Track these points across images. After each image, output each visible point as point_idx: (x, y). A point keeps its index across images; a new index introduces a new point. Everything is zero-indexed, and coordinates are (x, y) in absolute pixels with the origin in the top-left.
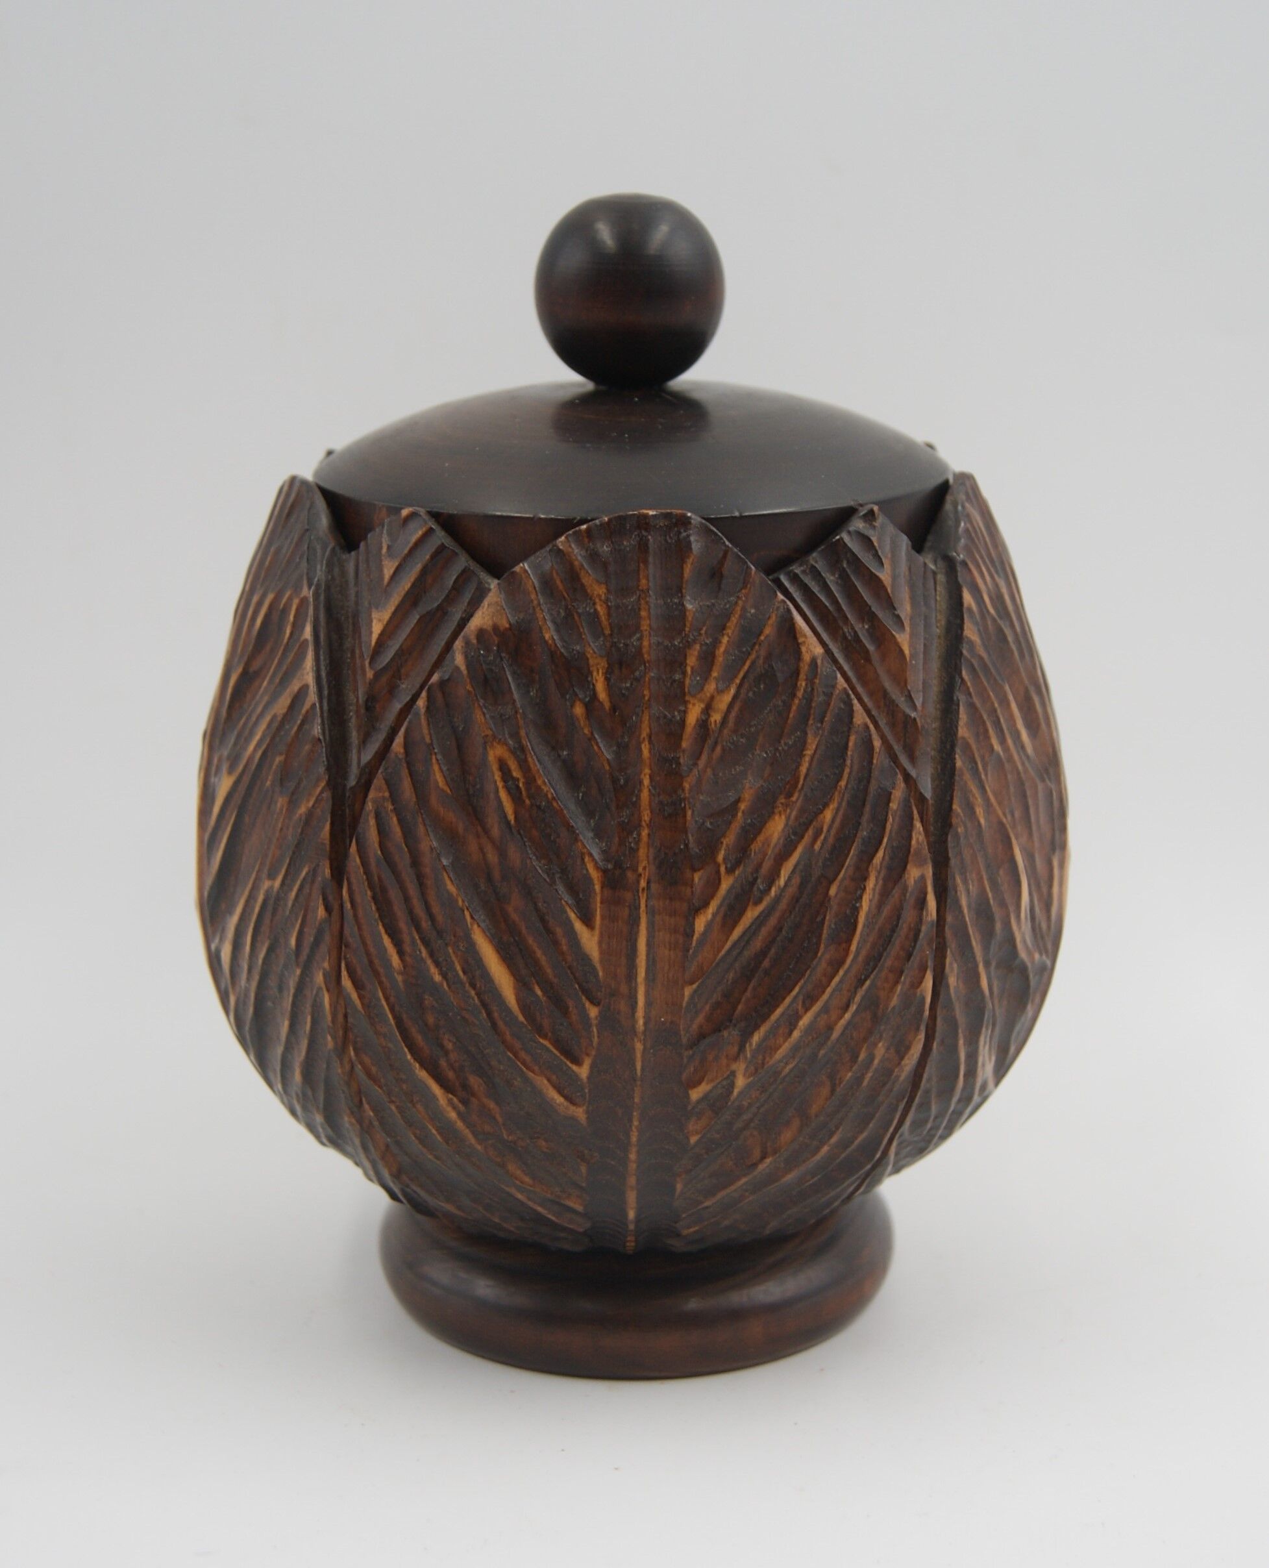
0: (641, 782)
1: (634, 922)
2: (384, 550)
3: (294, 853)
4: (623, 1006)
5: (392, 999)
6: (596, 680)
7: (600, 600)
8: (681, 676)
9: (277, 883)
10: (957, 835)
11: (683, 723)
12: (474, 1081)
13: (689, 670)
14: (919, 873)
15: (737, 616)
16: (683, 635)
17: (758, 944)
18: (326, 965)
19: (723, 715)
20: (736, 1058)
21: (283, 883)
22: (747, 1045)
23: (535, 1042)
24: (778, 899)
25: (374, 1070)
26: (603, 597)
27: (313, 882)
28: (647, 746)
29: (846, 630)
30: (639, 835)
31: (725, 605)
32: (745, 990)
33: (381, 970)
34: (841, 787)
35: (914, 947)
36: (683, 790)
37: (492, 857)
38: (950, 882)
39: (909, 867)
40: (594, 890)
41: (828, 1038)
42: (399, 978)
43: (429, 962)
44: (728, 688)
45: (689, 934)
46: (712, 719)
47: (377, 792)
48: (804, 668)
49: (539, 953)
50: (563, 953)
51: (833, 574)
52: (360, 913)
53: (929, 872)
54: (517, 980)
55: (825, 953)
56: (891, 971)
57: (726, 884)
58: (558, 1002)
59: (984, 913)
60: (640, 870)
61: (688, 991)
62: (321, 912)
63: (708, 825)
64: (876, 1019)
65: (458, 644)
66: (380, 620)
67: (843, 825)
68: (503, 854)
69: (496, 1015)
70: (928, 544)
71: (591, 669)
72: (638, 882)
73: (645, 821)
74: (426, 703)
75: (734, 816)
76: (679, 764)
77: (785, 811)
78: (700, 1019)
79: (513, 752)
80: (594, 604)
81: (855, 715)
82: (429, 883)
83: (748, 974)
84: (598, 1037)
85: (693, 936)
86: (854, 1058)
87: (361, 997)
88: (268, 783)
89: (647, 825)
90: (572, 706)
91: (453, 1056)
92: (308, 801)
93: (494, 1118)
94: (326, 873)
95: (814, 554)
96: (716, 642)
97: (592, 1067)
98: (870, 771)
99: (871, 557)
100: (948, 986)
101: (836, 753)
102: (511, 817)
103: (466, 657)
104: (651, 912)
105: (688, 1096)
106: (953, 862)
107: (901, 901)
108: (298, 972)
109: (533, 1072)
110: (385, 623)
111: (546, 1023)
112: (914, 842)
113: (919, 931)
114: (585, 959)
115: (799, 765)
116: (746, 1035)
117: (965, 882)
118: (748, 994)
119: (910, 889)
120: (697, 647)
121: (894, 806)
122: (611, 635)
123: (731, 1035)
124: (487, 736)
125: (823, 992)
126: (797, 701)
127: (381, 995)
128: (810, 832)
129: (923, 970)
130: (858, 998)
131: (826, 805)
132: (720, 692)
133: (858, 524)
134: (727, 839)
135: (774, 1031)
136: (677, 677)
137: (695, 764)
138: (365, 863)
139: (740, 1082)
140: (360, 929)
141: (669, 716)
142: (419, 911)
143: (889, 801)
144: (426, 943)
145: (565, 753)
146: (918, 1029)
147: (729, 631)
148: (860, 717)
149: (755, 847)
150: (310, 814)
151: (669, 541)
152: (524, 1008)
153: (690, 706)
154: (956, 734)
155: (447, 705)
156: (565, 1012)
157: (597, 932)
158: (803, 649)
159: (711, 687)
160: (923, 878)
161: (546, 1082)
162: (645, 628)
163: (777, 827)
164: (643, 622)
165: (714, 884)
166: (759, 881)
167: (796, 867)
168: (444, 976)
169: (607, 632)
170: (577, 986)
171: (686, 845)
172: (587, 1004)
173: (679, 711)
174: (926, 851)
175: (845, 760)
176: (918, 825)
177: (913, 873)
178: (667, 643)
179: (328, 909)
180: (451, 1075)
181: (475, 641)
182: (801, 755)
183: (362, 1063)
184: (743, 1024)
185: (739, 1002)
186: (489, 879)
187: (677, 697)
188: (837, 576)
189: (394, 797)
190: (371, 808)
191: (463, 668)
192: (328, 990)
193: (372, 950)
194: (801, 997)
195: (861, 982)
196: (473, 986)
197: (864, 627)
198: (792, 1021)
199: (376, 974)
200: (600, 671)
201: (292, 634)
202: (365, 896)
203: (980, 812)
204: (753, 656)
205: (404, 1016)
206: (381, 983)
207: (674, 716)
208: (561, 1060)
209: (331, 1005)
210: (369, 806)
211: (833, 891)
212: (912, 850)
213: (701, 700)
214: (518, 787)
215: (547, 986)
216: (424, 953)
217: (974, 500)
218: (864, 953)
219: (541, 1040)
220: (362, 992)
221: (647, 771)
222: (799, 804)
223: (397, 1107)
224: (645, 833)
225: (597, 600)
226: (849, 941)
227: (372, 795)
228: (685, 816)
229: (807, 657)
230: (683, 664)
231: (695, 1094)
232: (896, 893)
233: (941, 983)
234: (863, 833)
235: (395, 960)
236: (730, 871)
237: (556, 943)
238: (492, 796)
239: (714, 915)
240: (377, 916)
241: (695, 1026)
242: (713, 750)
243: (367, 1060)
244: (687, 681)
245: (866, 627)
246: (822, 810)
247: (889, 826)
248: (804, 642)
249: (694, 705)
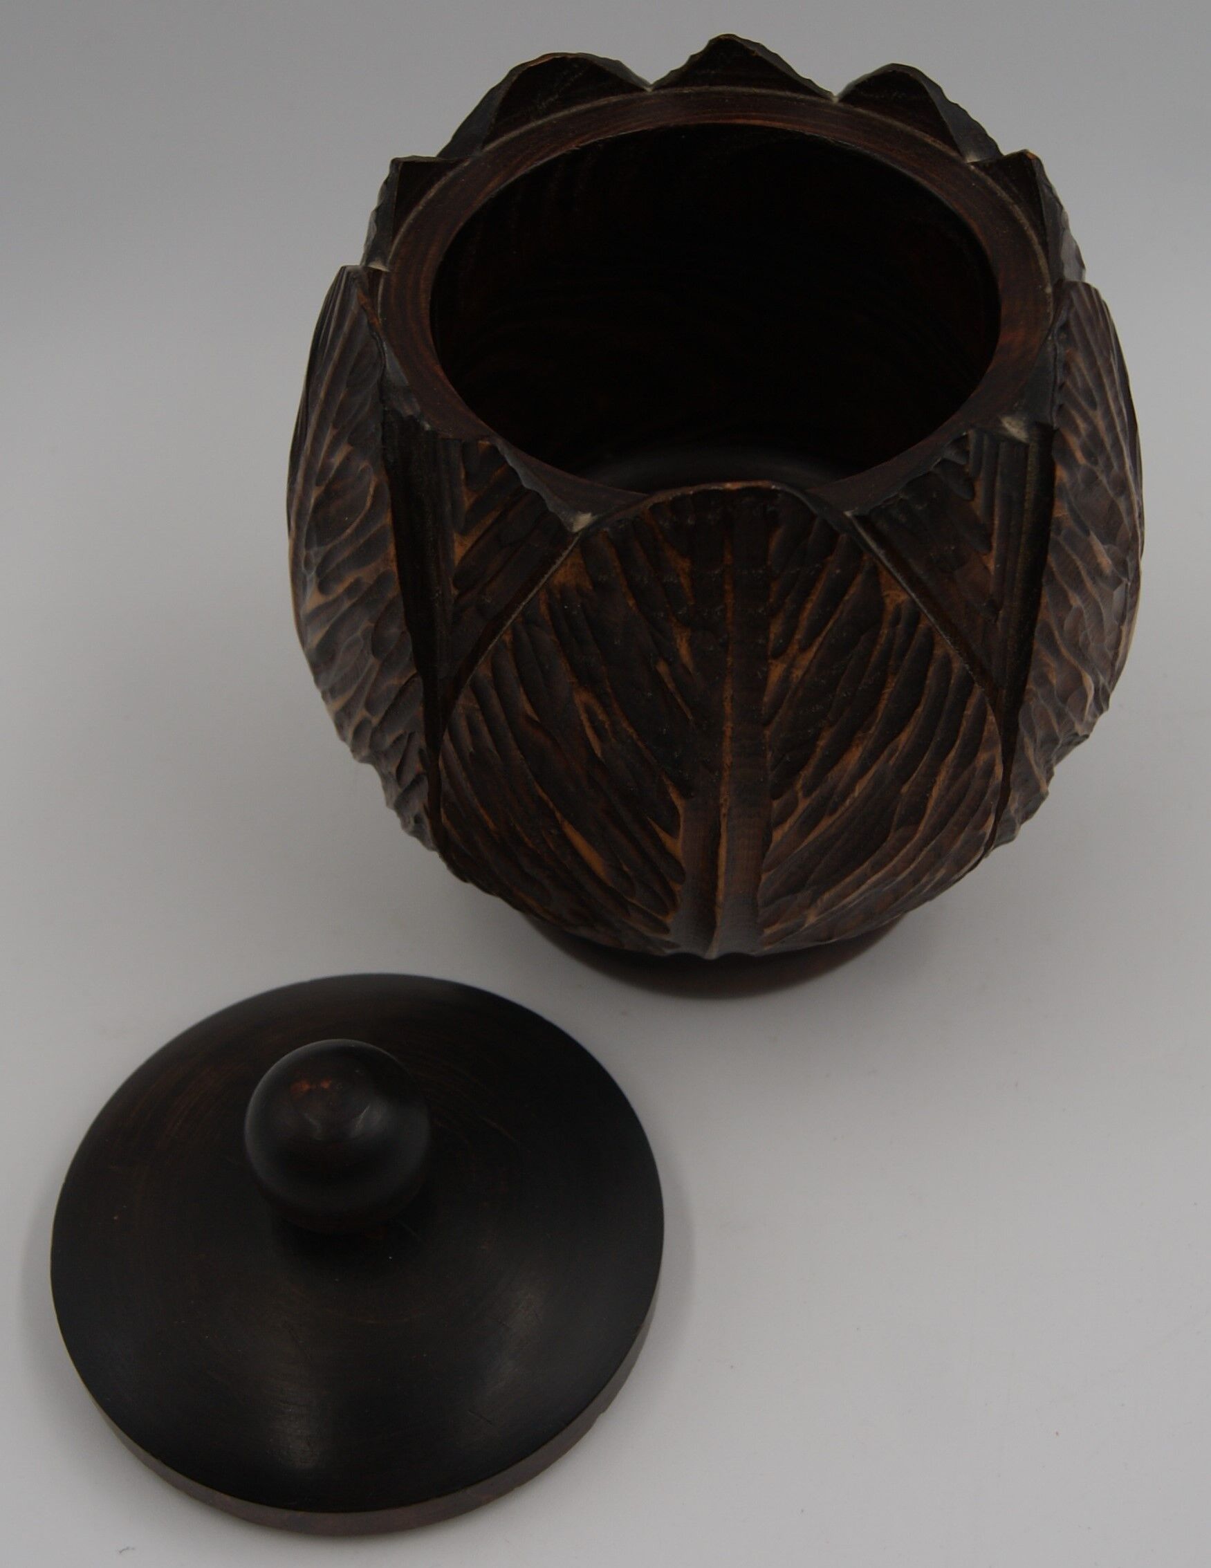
0: (723, 733)
1: (715, 836)
2: (463, 476)
3: (390, 708)
4: (704, 884)
6: (680, 646)
7: (684, 573)
8: (764, 641)
10: (1028, 707)
11: (766, 678)
13: (772, 636)
14: (989, 755)
15: (822, 581)
16: (768, 605)
18: (426, 800)
19: (804, 671)
20: (808, 907)
22: (819, 900)
23: (625, 900)
24: (851, 805)
26: (687, 570)
27: (410, 741)
28: (730, 703)
29: (932, 554)
30: (721, 774)
31: (811, 572)
32: (818, 864)
33: (476, 822)
34: (918, 711)
35: (979, 805)
36: (764, 736)
37: (580, 770)
38: (1018, 747)
39: (979, 755)
40: (678, 813)
41: (893, 881)
44: (810, 645)
45: (767, 842)
46: (794, 675)
47: (466, 700)
48: (888, 617)
52: (456, 783)
53: (999, 749)
54: (605, 859)
55: (895, 836)
56: (956, 827)
57: (803, 805)
60: (722, 801)
61: (764, 877)
62: (419, 766)
63: (787, 759)
66: (462, 545)
67: (918, 739)
71: (675, 637)
72: (720, 809)
73: (727, 763)
74: (511, 636)
75: (813, 751)
76: (760, 715)
77: (862, 742)
78: (776, 888)
79: (598, 698)
80: (678, 576)
81: (936, 648)
84: (681, 901)
85: (770, 843)
87: (459, 834)
89: (729, 766)
90: (656, 662)
94: (422, 742)
96: (800, 609)
97: (675, 918)
98: (946, 693)
99: (964, 488)
100: (1009, 811)
101: (916, 683)
102: (598, 751)
103: (548, 601)
104: (731, 829)
105: (763, 931)
106: (1023, 729)
107: (969, 778)
110: (467, 548)
112: (985, 734)
113: (985, 793)
114: (671, 856)
115: (878, 702)
116: (818, 895)
117: (1033, 736)
118: (821, 866)
119: (978, 768)
120: (781, 614)
121: (968, 712)
122: (695, 605)
123: (804, 894)
124: (572, 683)
125: (891, 860)
126: (878, 647)
127: (478, 838)
128: (886, 753)
129: (986, 815)
130: (923, 854)
131: (901, 730)
132: (804, 649)
134: (805, 772)
135: (843, 889)
136: (760, 641)
137: (776, 713)
138: (458, 751)
139: (811, 919)
140: (456, 792)
141: (752, 676)
143: (964, 709)
144: (519, 821)
145: (649, 694)
147: (814, 598)
148: (942, 647)
149: (833, 775)
151: (755, 516)
152: (614, 878)
153: (772, 667)
155: (534, 648)
157: (680, 840)
158: (888, 601)
159: (794, 648)
160: (992, 757)
162: (729, 601)
163: (854, 757)
164: (727, 595)
165: (791, 807)
166: (835, 796)
167: (874, 775)
168: (538, 845)
169: (691, 602)
171: (766, 779)
173: (762, 672)
174: (996, 735)
175: (923, 689)
176: (991, 718)
177: (982, 758)
178: (750, 612)
179: (425, 767)
181: (557, 594)
182: (880, 694)
184: (815, 888)
185: (812, 872)
186: (577, 784)
187: (760, 659)
188: (925, 506)
189: (484, 710)
190: (462, 711)
191: (546, 614)
193: (468, 808)
194: (870, 868)
195: (927, 844)
196: (565, 856)
198: (861, 881)
199: (474, 826)
200: (684, 639)
202: (460, 773)
203: (1053, 675)
204: (836, 616)
206: (478, 832)
207: (756, 676)
210: (460, 709)
211: (905, 789)
212: (983, 740)
213: (783, 661)
214: (603, 728)
216: (518, 827)
218: (931, 825)
219: (629, 899)
221: (730, 724)
222: (875, 734)
224: (726, 774)
225: (680, 573)
226: (918, 823)
227: (461, 701)
228: (765, 756)
229: (890, 607)
230: (766, 631)
231: (769, 931)
232: (966, 774)
233: (1002, 814)
234: (938, 740)
235: (491, 824)
236: (808, 792)
238: (579, 732)
239: (791, 828)
241: (771, 893)
242: (794, 696)
244: (771, 645)
245: (953, 548)
246: (899, 733)
247: (962, 729)
248: (888, 596)
249: (777, 666)
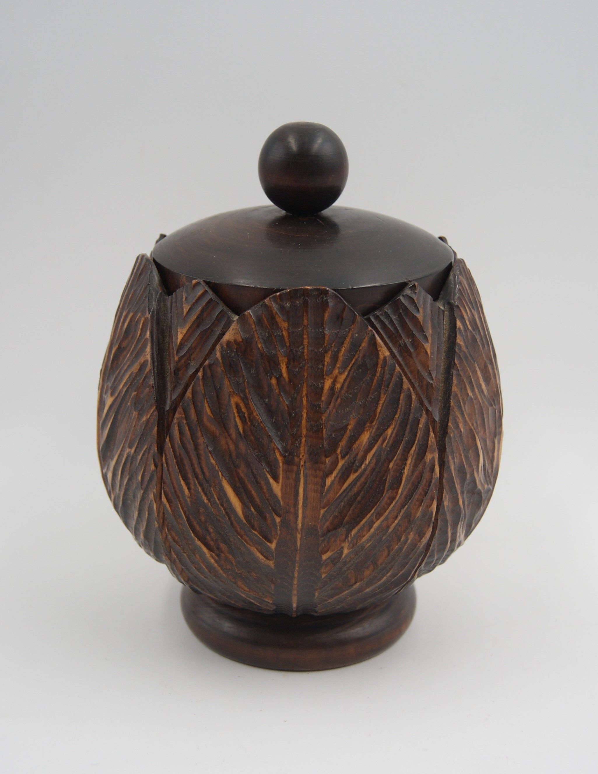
0: (302, 416)
1: (298, 480)
2: (184, 299)
3: (140, 438)
4: (292, 518)
5: (185, 509)
6: (282, 368)
7: (285, 329)
8: (322, 366)
9: (133, 451)
10: (450, 437)
11: (322, 388)
12: (223, 546)
13: (326, 363)
14: (432, 456)
15: (349, 338)
16: (324, 347)
17: (355, 489)
18: (155, 490)
19: (341, 384)
20: (344, 541)
21: (135, 451)
22: (349, 536)
23: (251, 532)
24: (365, 470)
25: (176, 538)
26: (286, 328)
27: (149, 453)
28: (306, 399)
29: (401, 342)
30: (301, 440)
31: (344, 332)
32: (349, 510)
33: (180, 495)
34: (396, 418)
35: (428, 490)
36: (322, 420)
37: (232, 447)
38: (446, 460)
39: (427, 454)
40: (279, 465)
41: (387, 531)
42: (188, 500)
43: (202, 494)
44: (344, 371)
45: (323, 485)
46: (336, 387)
47: (179, 415)
48: (380, 362)
49: (253, 492)
50: (264, 493)
51: (395, 316)
52: (171, 469)
53: (436, 455)
54: (243, 504)
55: (387, 495)
56: (417, 501)
57: (341, 464)
58: (261, 514)
59: (462, 471)
60: (301, 457)
61: (322, 512)
62: (153, 467)
63: (333, 435)
64: (409, 522)
65: (218, 347)
66: (181, 333)
67: (397, 435)
68: (237, 446)
69: (233, 519)
70: (441, 296)
71: (280, 362)
72: (300, 462)
73: (304, 434)
74: (202, 374)
75: (346, 432)
76: (320, 408)
77: (369, 430)
78: (328, 523)
79: (242, 399)
80: (282, 331)
81: (404, 384)
82: (203, 458)
83: (351, 503)
84: (280, 531)
85: (325, 487)
86: (399, 539)
87: (170, 507)
88: (129, 404)
89: (305, 436)
90: (271, 379)
91: (213, 535)
92: (147, 415)
93: (232, 563)
94: (155, 450)
95: (387, 306)
96: (339, 350)
97: (277, 544)
98: (410, 411)
99: (413, 307)
100: (444, 506)
101: (394, 402)
102: (241, 430)
103: (221, 354)
104: (305, 476)
105: (321, 558)
106: (448, 450)
107: (423, 469)
108: (142, 492)
109: (250, 545)
110: (184, 334)
111: (256, 524)
112: (430, 442)
113: (431, 482)
114: (274, 496)
115: (377, 408)
116: (349, 531)
117: (453, 458)
118: (350, 512)
119: (427, 464)
120: (330, 352)
121: (421, 426)
122: (290, 346)
123: (342, 531)
124: (231, 392)
125: (385, 512)
126: (376, 378)
127: (180, 506)
128: (381, 439)
129: (433, 499)
130: (401, 514)
131: (389, 427)
132: (340, 373)
133: (408, 291)
134: (342, 443)
135: (362, 529)
136: (320, 366)
137: (328, 408)
138: (173, 447)
139: (346, 551)
140: (170, 476)
141: (316, 385)
142: (198, 470)
143: (418, 423)
144: (201, 485)
145: (267, 400)
146: (429, 526)
147: (345, 345)
148: (406, 385)
149: (355, 446)
150: (148, 421)
151: (318, 302)
152: (246, 517)
153: (326, 381)
154: (451, 390)
155: (212, 376)
156: (265, 519)
157: (280, 484)
158: (380, 353)
159: (336, 372)
160: (433, 458)
161: (255, 550)
162: (306, 343)
163: (365, 437)
164: (305, 341)
165: (335, 464)
166: (357, 461)
167: (374, 455)
168: (209, 500)
169: (288, 345)
170: (270, 508)
171: (323, 446)
172: (275, 516)
173: (321, 383)
174: (435, 446)
175: (398, 405)
176: (432, 434)
177: (429, 457)
178: (316, 350)
179: (156, 465)
180: (212, 543)
181: (226, 347)
182: (378, 404)
183: (171, 535)
184: (347, 526)
185: (346, 516)
186: (231, 457)
187: (320, 376)
188: (397, 316)
189: (187, 417)
190: (176, 421)
191: (220, 359)
192: (156, 502)
193: (176, 485)
194: (375, 514)
195: (403, 506)
196: (222, 505)
197: (409, 340)
198: (370, 525)
199: (178, 497)
200: (284, 363)
201: (140, 334)
202: (173, 462)
203: (461, 426)
204: (356, 357)
205: (191, 516)
206: (180, 501)
207: (318, 385)
208: (263, 540)
209: (157, 508)
210: (175, 421)
211: (391, 466)
212: (429, 446)
213: (331, 378)
214: (244, 416)
215: (256, 507)
216: (200, 490)
217: (463, 273)
218: (405, 493)
219: (253, 531)
220: (171, 504)
221: (305, 411)
222: (376, 426)
223: (187, 555)
224: (303, 440)
225: (283, 330)
226: (398, 488)
227: (176, 415)
228: (322, 432)
229: (382, 357)
230: (323, 361)
231: (325, 557)
232: (421, 466)
233: (440, 504)
234: (406, 439)
235: (187, 492)
236: (343, 457)
237: (261, 488)
238: (232, 420)
239: (335, 478)
240: (178, 471)
241: (325, 527)
242: (336, 400)
243: (173, 534)
244: (325, 369)
245: (410, 340)
246: (387, 429)
247: (418, 435)
248: (380, 350)
249: (328, 380)
